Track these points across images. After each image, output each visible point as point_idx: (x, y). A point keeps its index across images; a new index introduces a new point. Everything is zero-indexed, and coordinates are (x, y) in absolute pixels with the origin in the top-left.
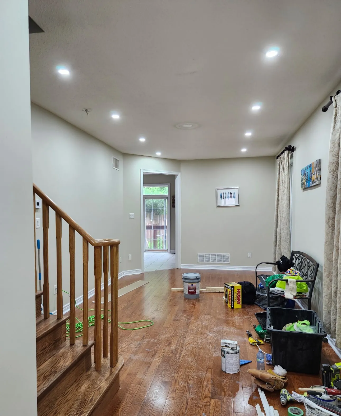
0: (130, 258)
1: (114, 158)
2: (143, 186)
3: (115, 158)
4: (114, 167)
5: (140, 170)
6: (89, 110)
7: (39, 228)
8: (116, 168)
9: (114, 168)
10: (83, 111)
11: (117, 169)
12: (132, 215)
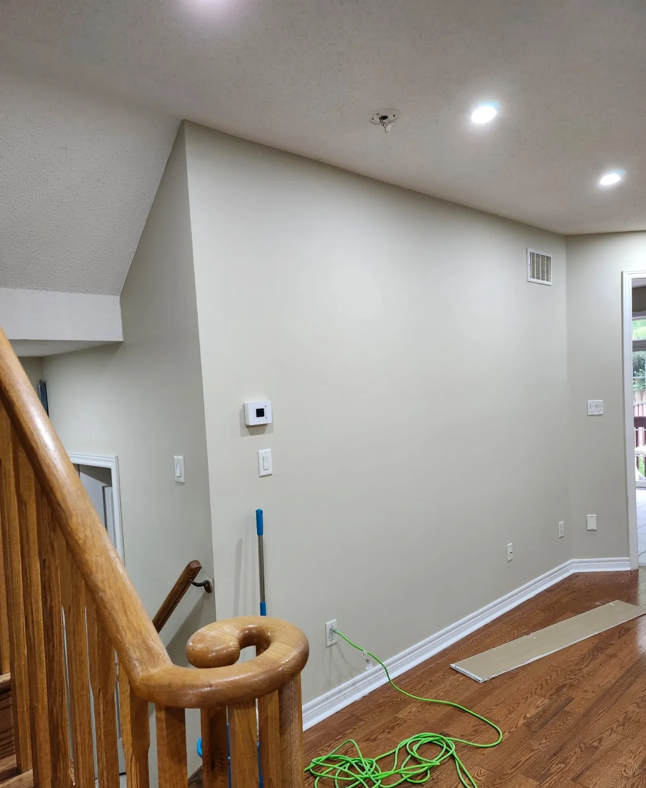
0: (592, 524)
1: (532, 254)
2: (632, 318)
3: (536, 252)
4: (534, 278)
5: (622, 273)
6: (391, 117)
7: (271, 475)
8: (540, 281)
9: (535, 280)
10: (374, 123)
11: (545, 282)
12: (595, 405)
